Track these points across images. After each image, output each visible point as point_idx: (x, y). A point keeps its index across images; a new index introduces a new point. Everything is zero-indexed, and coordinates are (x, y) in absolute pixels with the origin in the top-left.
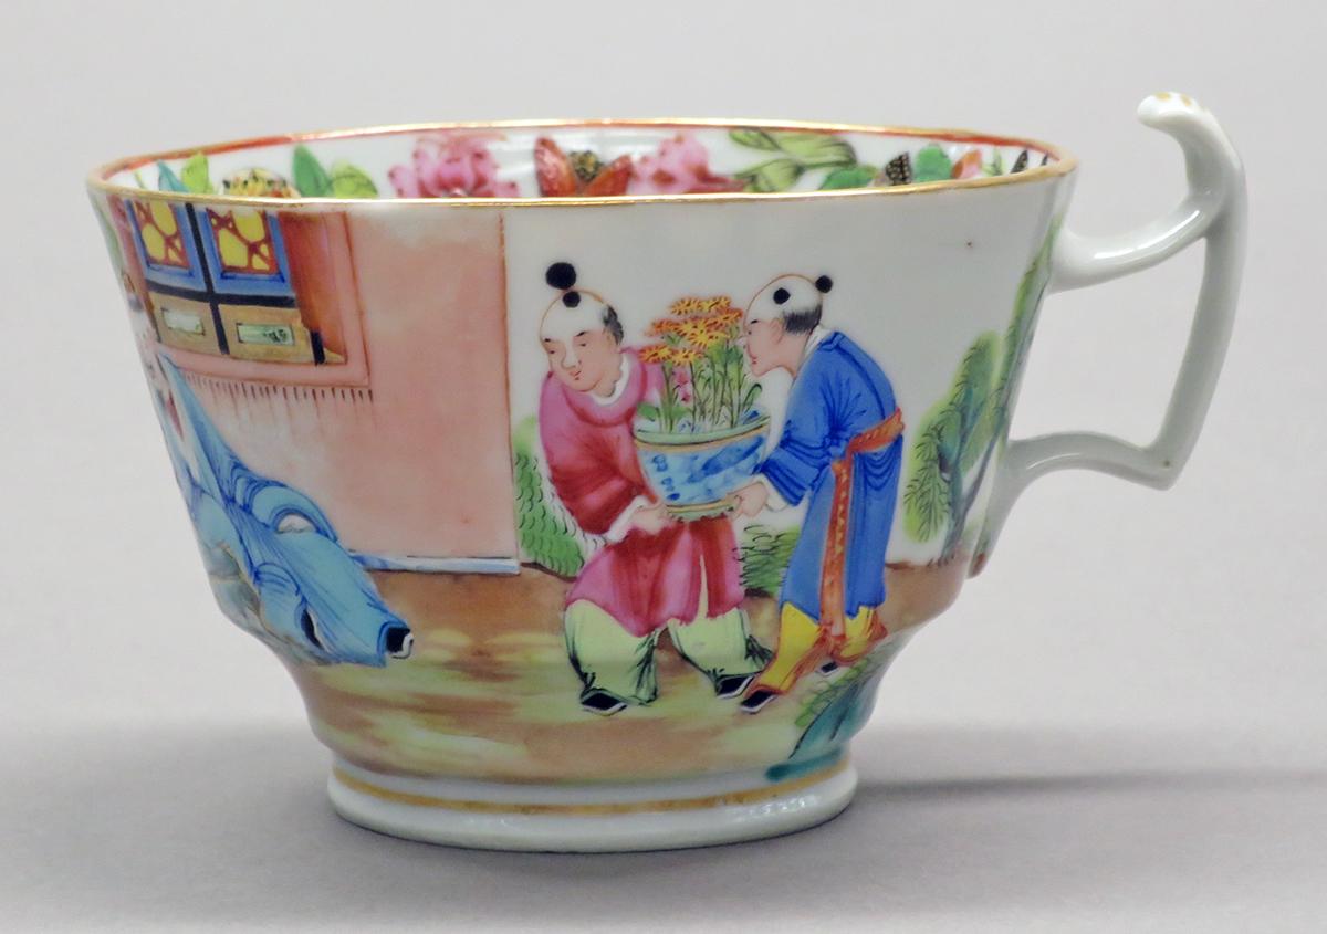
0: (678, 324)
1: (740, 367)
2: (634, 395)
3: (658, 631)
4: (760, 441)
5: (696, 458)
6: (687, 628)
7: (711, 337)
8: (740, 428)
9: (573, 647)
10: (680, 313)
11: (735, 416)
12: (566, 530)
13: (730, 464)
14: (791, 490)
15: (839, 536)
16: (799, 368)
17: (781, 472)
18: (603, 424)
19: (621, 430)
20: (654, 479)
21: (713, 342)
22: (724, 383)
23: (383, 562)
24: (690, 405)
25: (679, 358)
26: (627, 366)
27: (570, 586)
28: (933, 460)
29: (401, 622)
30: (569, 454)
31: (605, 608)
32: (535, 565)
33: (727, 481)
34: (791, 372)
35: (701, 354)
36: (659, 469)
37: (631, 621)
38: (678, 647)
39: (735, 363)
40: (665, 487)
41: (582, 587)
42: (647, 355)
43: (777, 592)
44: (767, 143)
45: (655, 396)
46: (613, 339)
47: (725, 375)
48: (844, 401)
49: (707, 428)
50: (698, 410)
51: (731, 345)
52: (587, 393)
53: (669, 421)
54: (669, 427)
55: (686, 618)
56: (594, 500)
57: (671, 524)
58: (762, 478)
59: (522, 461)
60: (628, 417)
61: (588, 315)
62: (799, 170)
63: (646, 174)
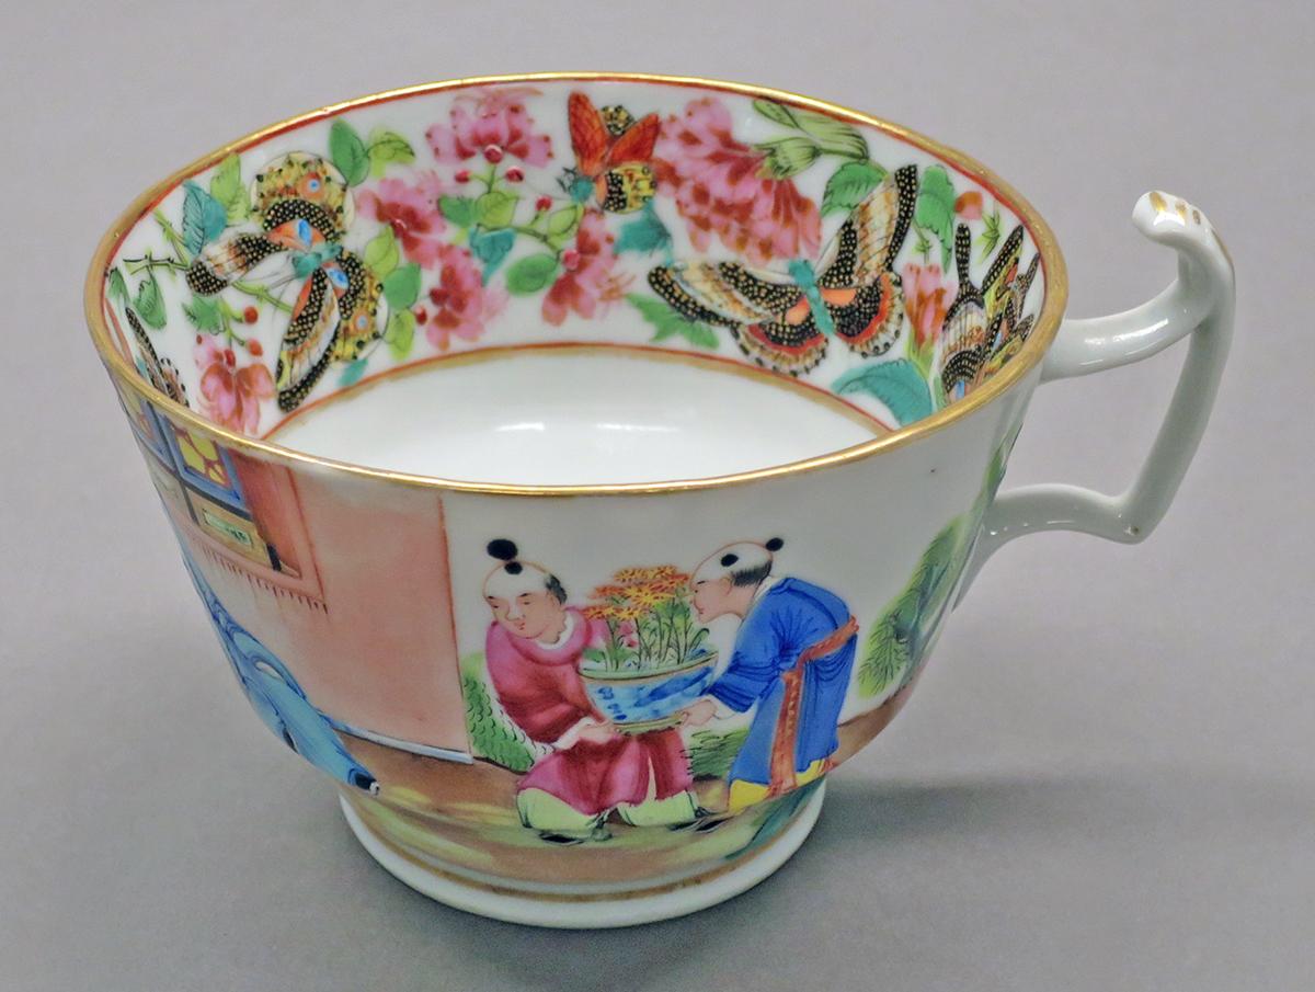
0: (621, 589)
1: (687, 617)
2: (578, 643)
3: (608, 811)
4: (708, 671)
5: (641, 689)
6: (635, 809)
7: (657, 598)
8: (685, 664)
9: (527, 819)
10: (624, 580)
11: (682, 654)
12: (516, 738)
13: (677, 690)
14: (738, 701)
15: (789, 723)
16: (748, 612)
17: (729, 690)
18: (549, 664)
19: (568, 669)
20: (601, 705)
21: (655, 602)
22: (670, 631)
23: (347, 728)
24: (636, 649)
25: (624, 614)
26: (571, 622)
27: (522, 778)
28: (891, 637)
29: (366, 772)
30: (516, 684)
31: (557, 795)
32: (487, 760)
33: (673, 703)
34: (739, 615)
35: (648, 609)
36: (605, 698)
37: (582, 805)
38: (626, 820)
39: (681, 616)
40: (612, 710)
41: (532, 779)
42: (592, 612)
43: (726, 774)
44: (788, 120)
45: (600, 643)
46: (556, 601)
47: (671, 626)
48: (794, 628)
49: (652, 665)
50: (644, 652)
51: (677, 602)
52: (532, 640)
53: (614, 662)
54: (615, 666)
55: (635, 801)
56: (542, 718)
57: (620, 737)
58: (710, 697)
59: (470, 686)
60: (574, 659)
61: (530, 581)
62: (816, 153)
63: (673, 131)
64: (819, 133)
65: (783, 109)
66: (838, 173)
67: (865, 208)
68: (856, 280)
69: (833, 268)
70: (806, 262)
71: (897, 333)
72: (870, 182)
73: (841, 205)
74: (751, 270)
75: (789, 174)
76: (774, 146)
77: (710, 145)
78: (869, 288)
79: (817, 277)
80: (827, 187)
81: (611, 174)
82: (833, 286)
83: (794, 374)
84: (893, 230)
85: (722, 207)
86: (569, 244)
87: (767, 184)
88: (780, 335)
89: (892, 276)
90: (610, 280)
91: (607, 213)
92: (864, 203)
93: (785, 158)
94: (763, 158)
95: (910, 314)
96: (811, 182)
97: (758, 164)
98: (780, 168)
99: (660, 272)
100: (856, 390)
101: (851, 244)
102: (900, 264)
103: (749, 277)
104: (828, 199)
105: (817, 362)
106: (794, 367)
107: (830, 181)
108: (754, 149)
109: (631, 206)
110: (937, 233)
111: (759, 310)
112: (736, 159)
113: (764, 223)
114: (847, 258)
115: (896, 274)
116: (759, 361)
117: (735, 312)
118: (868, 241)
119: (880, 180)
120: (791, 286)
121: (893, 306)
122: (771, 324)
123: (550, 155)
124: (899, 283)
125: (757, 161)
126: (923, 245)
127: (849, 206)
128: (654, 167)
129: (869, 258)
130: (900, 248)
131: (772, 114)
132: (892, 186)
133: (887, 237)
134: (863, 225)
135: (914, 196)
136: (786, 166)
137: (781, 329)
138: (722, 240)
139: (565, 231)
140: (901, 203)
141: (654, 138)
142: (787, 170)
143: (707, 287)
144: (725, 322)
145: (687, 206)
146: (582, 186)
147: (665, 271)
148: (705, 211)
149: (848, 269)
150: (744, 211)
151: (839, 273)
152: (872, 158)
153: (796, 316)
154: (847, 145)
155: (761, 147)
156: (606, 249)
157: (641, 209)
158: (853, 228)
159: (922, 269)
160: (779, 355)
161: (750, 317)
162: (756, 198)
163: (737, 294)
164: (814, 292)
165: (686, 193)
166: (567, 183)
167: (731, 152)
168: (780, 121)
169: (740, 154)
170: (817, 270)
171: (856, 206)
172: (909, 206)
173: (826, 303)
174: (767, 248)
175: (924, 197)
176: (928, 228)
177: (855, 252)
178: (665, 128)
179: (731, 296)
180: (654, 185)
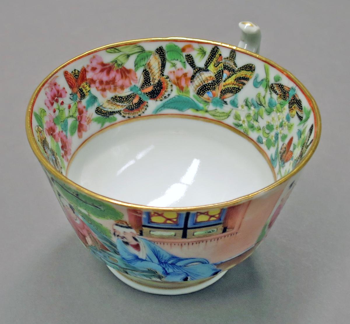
44: (117, 51)
62: (128, 56)
63: (89, 69)
64: (127, 51)
65: (114, 49)
66: (137, 58)
67: (149, 64)
68: (152, 83)
69: (144, 83)
70: (134, 85)
71: (172, 90)
72: (147, 56)
73: (141, 66)
74: (120, 95)
75: (122, 65)
76: (115, 60)
77: (99, 68)
78: (157, 83)
79: (139, 88)
80: (135, 63)
81: (80, 89)
82: (145, 88)
83: (140, 115)
84: (161, 65)
85: (108, 83)
86: (77, 114)
87: (117, 71)
88: (133, 108)
89: (164, 77)
90: (88, 118)
91: (82, 100)
92: (148, 62)
93: (120, 61)
94: (114, 64)
95: (175, 84)
96: (129, 64)
97: (113, 67)
98: (119, 65)
99: (98, 109)
100: (162, 110)
101: (148, 75)
102: (166, 73)
103: (119, 97)
104: (136, 67)
105: (146, 109)
106: (139, 114)
107: (135, 62)
108: (111, 63)
109: (86, 95)
110: (177, 60)
111: (125, 104)
112: (107, 68)
113: (120, 82)
114: (148, 79)
115: (166, 76)
116: (129, 117)
117: (119, 108)
118: (152, 72)
119: (151, 54)
120: (132, 94)
121: (168, 84)
122: (129, 106)
123: (66, 92)
124: (168, 78)
125: (113, 66)
126: (173, 65)
127: (143, 65)
128: (88, 81)
129: (155, 76)
130: (164, 69)
131: (112, 52)
132: (156, 54)
133: (159, 68)
134: (150, 68)
135: (165, 54)
136: (121, 64)
137: (132, 106)
138: (110, 91)
139: (75, 112)
140: (161, 57)
141: (85, 73)
142: (122, 64)
143: (110, 106)
144: (117, 112)
145: (99, 87)
146: (75, 96)
147: (99, 108)
148: (103, 86)
149: (149, 81)
150: (113, 81)
151: (146, 83)
152: (146, 50)
153: (136, 101)
154: (137, 50)
155: (112, 62)
156: (84, 110)
157: (89, 95)
158: (147, 70)
159: (175, 71)
160: (134, 113)
161: (123, 108)
162: (115, 76)
163: (118, 104)
164: (139, 92)
165: (97, 84)
166: (72, 98)
167: (105, 67)
168: (115, 52)
169: (108, 66)
170: (139, 86)
171: (146, 64)
172: (164, 57)
173: (144, 93)
174: (122, 88)
175: (169, 53)
176: (173, 60)
177: (149, 76)
178: (87, 69)
179: (117, 105)
180: (90, 86)
